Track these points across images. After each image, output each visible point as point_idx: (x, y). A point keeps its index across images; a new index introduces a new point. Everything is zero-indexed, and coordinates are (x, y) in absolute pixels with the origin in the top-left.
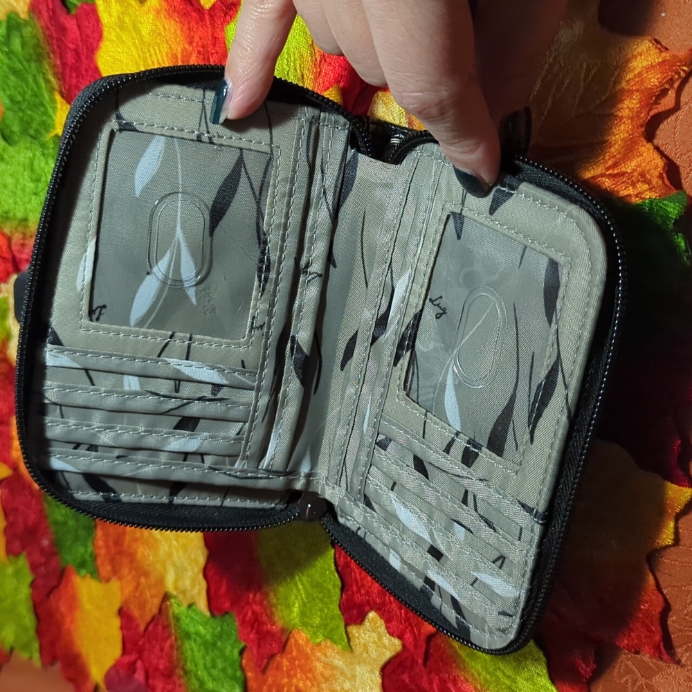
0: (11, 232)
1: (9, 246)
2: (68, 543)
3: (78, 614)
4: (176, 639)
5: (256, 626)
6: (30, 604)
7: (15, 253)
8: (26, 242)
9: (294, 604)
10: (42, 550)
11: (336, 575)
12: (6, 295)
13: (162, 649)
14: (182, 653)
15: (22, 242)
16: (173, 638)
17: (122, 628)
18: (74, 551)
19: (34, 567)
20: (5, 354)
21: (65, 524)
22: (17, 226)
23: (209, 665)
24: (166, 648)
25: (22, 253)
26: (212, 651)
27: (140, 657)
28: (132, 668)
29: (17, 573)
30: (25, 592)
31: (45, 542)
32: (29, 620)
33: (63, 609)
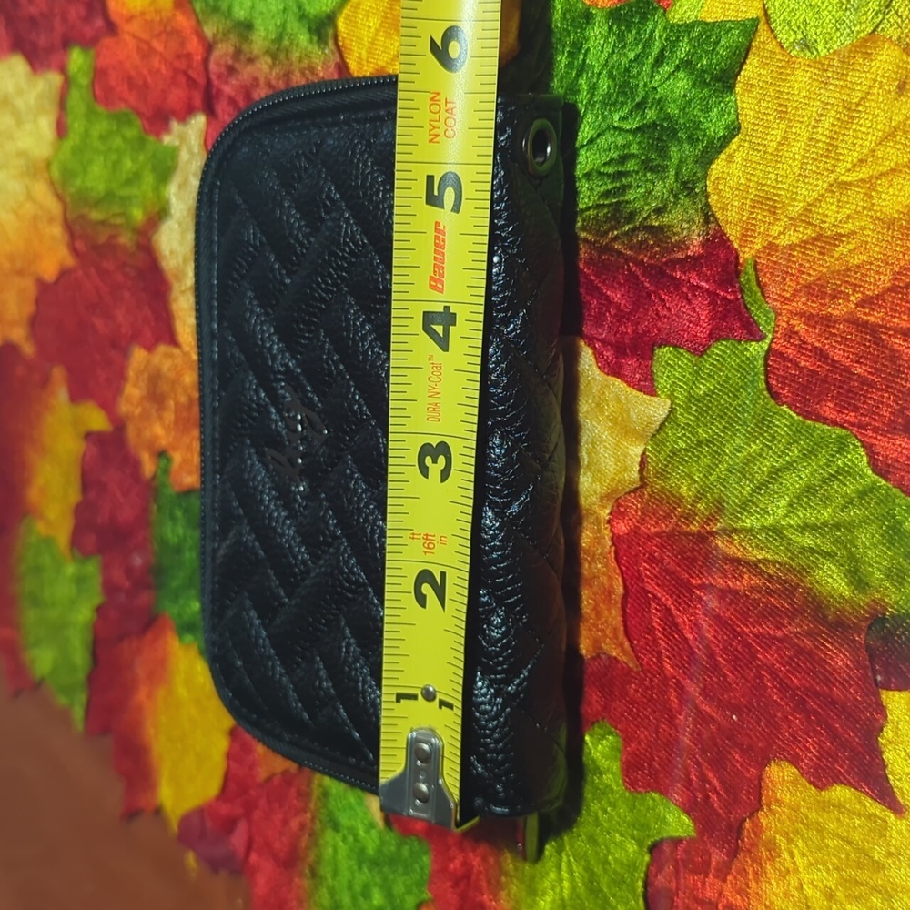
0: (214, 35)
1: (206, 61)
2: (175, 583)
3: (161, 693)
4: (313, 819)
5: (462, 885)
6: (89, 637)
7: (213, 77)
8: (237, 66)
9: (544, 893)
10: (129, 571)
11: (641, 901)
12: (177, 143)
13: (285, 822)
14: (316, 845)
15: (230, 62)
16: (309, 816)
17: (230, 756)
18: (182, 601)
19: (109, 588)
20: (149, 240)
21: (178, 550)
22: (229, 32)
23: (358, 888)
24: (294, 824)
25: (226, 82)
26: (370, 871)
27: (248, 814)
28: (228, 825)
29: (80, 581)
30: (84, 614)
31: (138, 561)
32: (80, 657)
33: (140, 670)
